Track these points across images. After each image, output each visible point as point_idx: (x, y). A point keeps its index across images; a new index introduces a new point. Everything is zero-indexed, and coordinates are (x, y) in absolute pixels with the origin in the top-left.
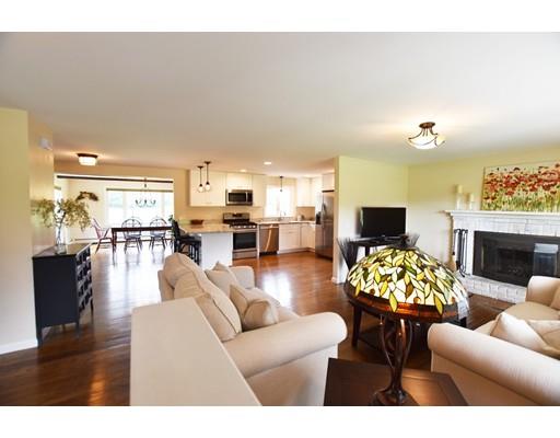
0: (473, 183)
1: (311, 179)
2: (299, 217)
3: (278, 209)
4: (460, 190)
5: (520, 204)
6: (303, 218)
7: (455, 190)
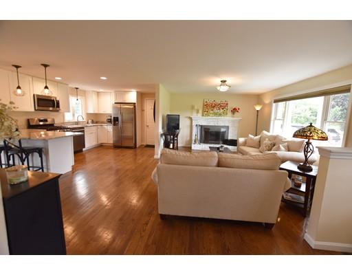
0: (199, 105)
1: (98, 93)
2: (90, 121)
3: (74, 115)
4: (196, 108)
5: (216, 114)
6: (93, 122)
7: (193, 108)
